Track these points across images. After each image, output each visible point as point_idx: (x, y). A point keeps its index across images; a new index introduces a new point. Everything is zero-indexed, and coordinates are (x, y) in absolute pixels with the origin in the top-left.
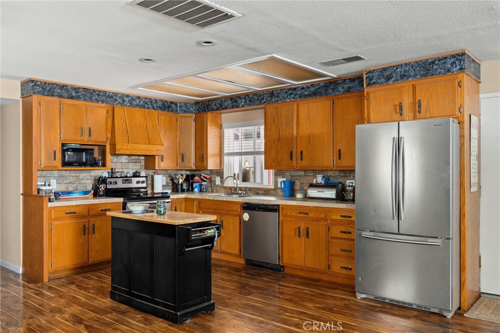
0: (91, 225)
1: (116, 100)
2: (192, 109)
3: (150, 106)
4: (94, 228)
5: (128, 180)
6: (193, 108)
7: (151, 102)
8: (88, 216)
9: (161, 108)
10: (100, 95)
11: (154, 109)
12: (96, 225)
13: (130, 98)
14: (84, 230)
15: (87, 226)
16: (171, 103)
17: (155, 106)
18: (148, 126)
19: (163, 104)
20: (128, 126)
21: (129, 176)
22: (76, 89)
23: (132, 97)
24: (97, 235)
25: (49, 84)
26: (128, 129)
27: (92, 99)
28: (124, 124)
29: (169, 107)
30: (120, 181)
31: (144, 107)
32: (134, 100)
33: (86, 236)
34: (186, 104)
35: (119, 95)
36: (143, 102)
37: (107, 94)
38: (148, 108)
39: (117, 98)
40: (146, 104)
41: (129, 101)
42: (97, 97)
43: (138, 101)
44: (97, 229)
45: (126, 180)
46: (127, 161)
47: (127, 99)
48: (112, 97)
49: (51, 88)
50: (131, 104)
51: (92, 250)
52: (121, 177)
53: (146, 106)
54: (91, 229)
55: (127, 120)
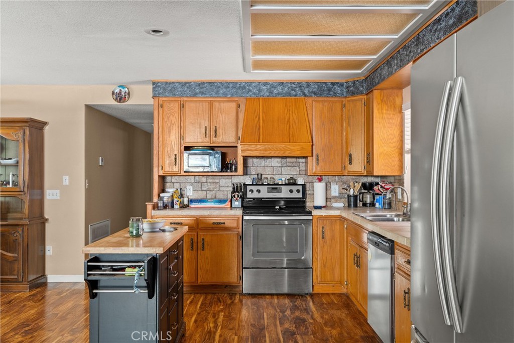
0: (200, 240)
1: (250, 91)
2: (361, 89)
3: (299, 92)
4: (203, 244)
5: (276, 188)
6: (363, 86)
7: (300, 87)
8: (197, 228)
9: (315, 93)
10: (229, 87)
11: (306, 95)
12: (206, 240)
13: (268, 86)
14: (192, 244)
15: (195, 240)
16: (333, 84)
17: (306, 92)
18: (291, 119)
19: (320, 88)
20: (261, 121)
21: (280, 183)
22: (201, 84)
23: (272, 84)
24: (207, 252)
25: (170, 83)
26: (261, 124)
27: (219, 94)
28: (257, 119)
29: (329, 90)
30: (264, 189)
31: (290, 94)
32: (275, 88)
33: (194, 251)
34: (354, 82)
35: (254, 84)
36: (288, 88)
37: (238, 86)
38: (296, 96)
39: (251, 88)
40: (293, 90)
41: (267, 89)
42: (224, 90)
43: (280, 88)
44: (208, 245)
45: (273, 188)
46: (280, 165)
47: (264, 88)
48: (244, 88)
49: (173, 87)
50: (271, 93)
51: (201, 269)
52: (268, 184)
53: (293, 92)
54: (200, 245)
55: (261, 114)
